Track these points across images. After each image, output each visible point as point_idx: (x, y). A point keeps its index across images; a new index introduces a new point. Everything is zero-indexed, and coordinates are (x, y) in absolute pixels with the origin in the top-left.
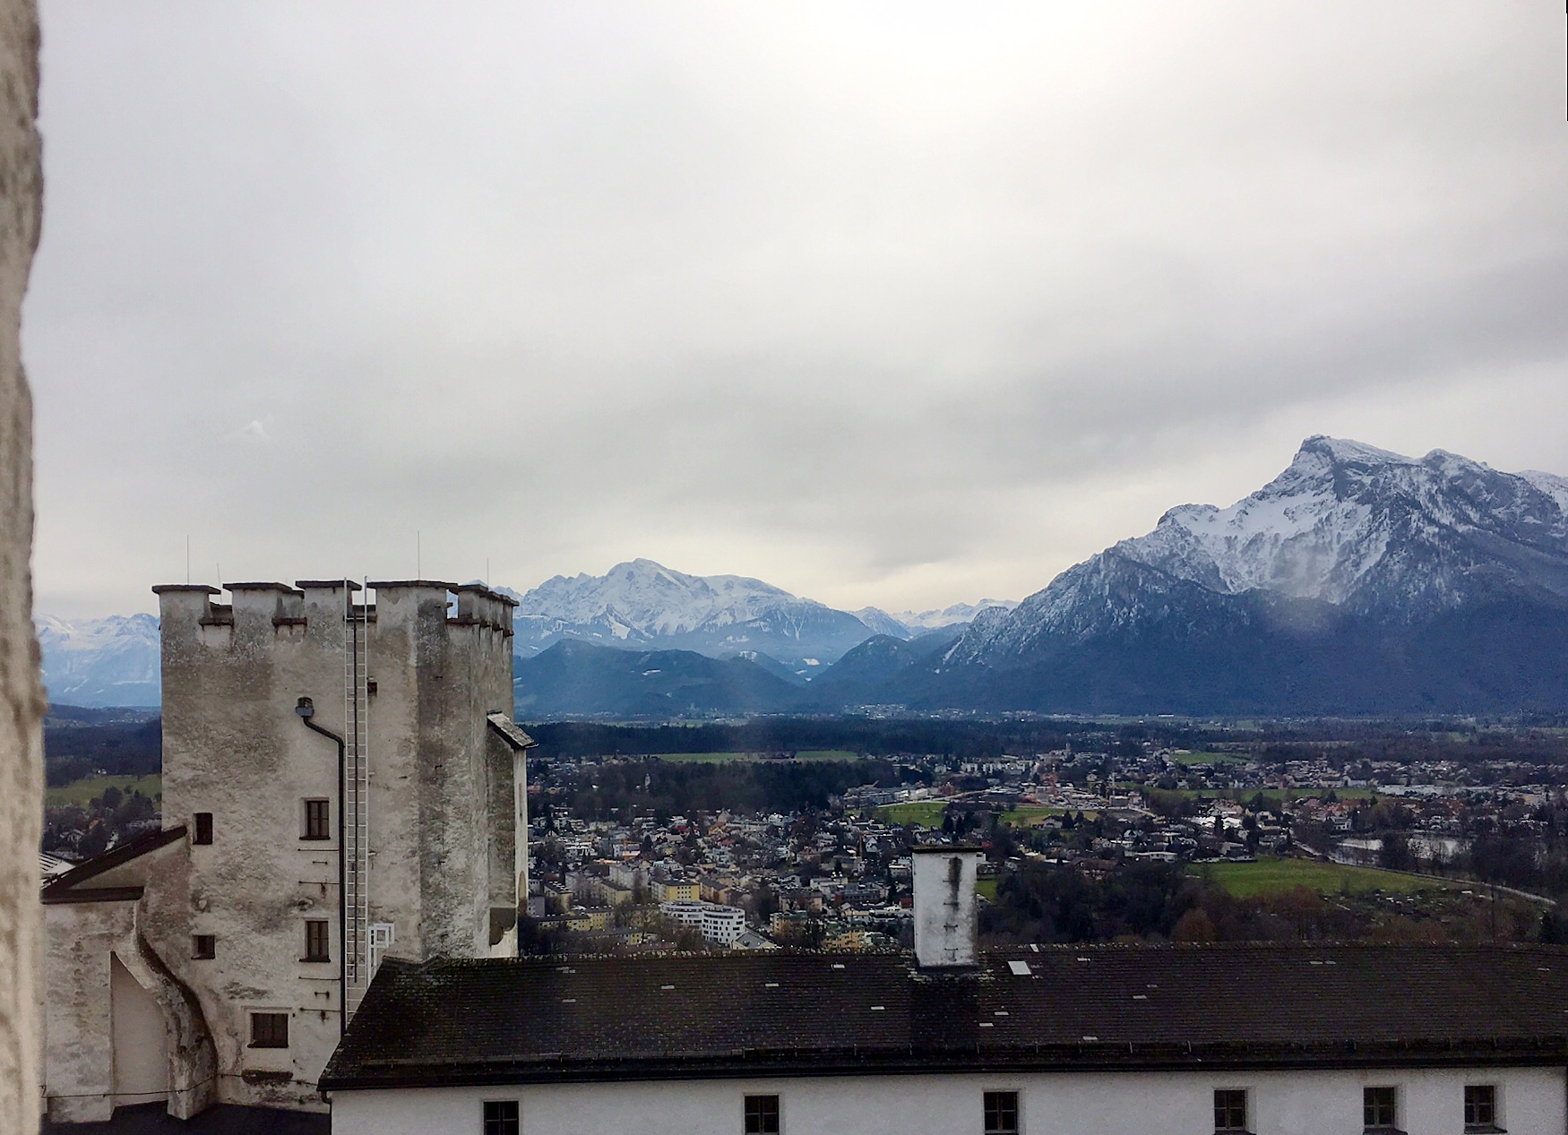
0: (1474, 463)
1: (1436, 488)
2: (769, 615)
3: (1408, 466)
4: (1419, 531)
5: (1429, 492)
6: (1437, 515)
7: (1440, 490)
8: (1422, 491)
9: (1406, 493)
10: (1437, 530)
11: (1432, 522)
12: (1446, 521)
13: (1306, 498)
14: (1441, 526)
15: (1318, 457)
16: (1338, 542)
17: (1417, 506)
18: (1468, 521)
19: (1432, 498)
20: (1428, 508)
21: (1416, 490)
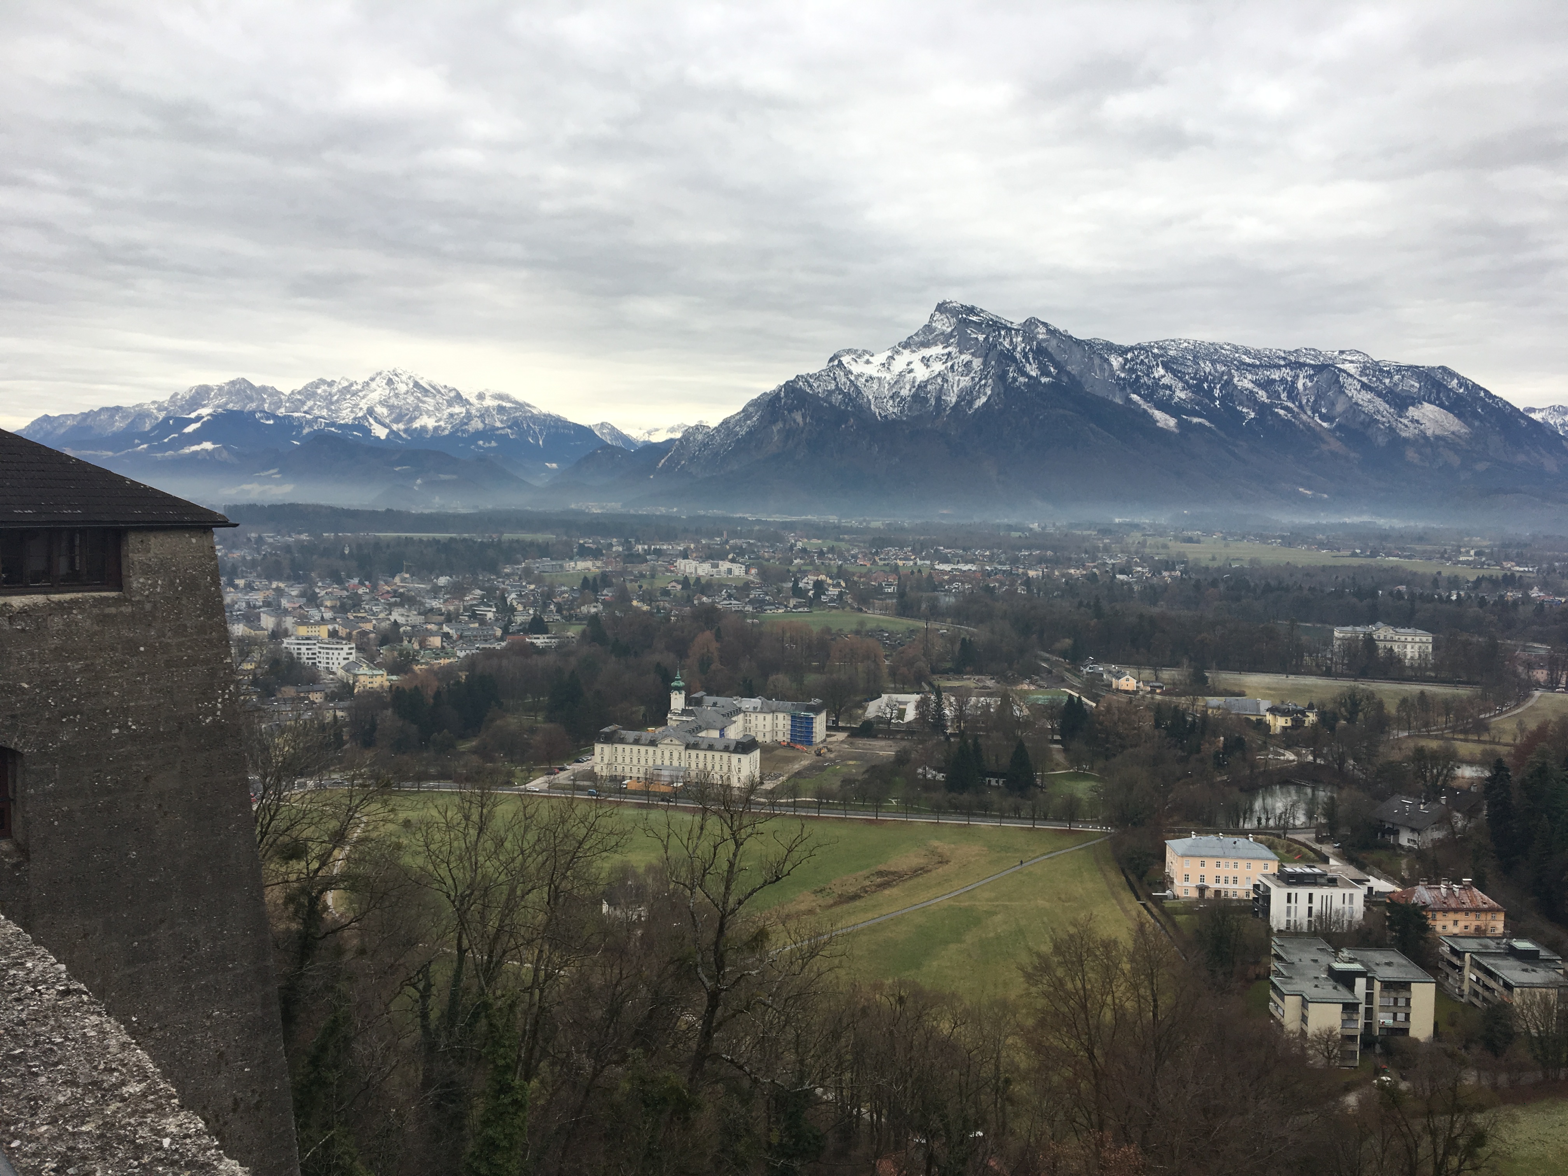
0: (1058, 330)
1: (1028, 347)
2: (515, 424)
3: (1010, 329)
4: (1015, 379)
5: (1024, 350)
6: (1028, 368)
7: (1031, 349)
8: (1019, 349)
9: (1008, 350)
10: (1027, 380)
11: (1024, 374)
12: (1034, 374)
13: (937, 350)
14: (1030, 377)
15: (947, 318)
16: (958, 386)
17: (1014, 360)
18: (1047, 373)
19: (1026, 356)
20: (1021, 362)
21: (1014, 349)
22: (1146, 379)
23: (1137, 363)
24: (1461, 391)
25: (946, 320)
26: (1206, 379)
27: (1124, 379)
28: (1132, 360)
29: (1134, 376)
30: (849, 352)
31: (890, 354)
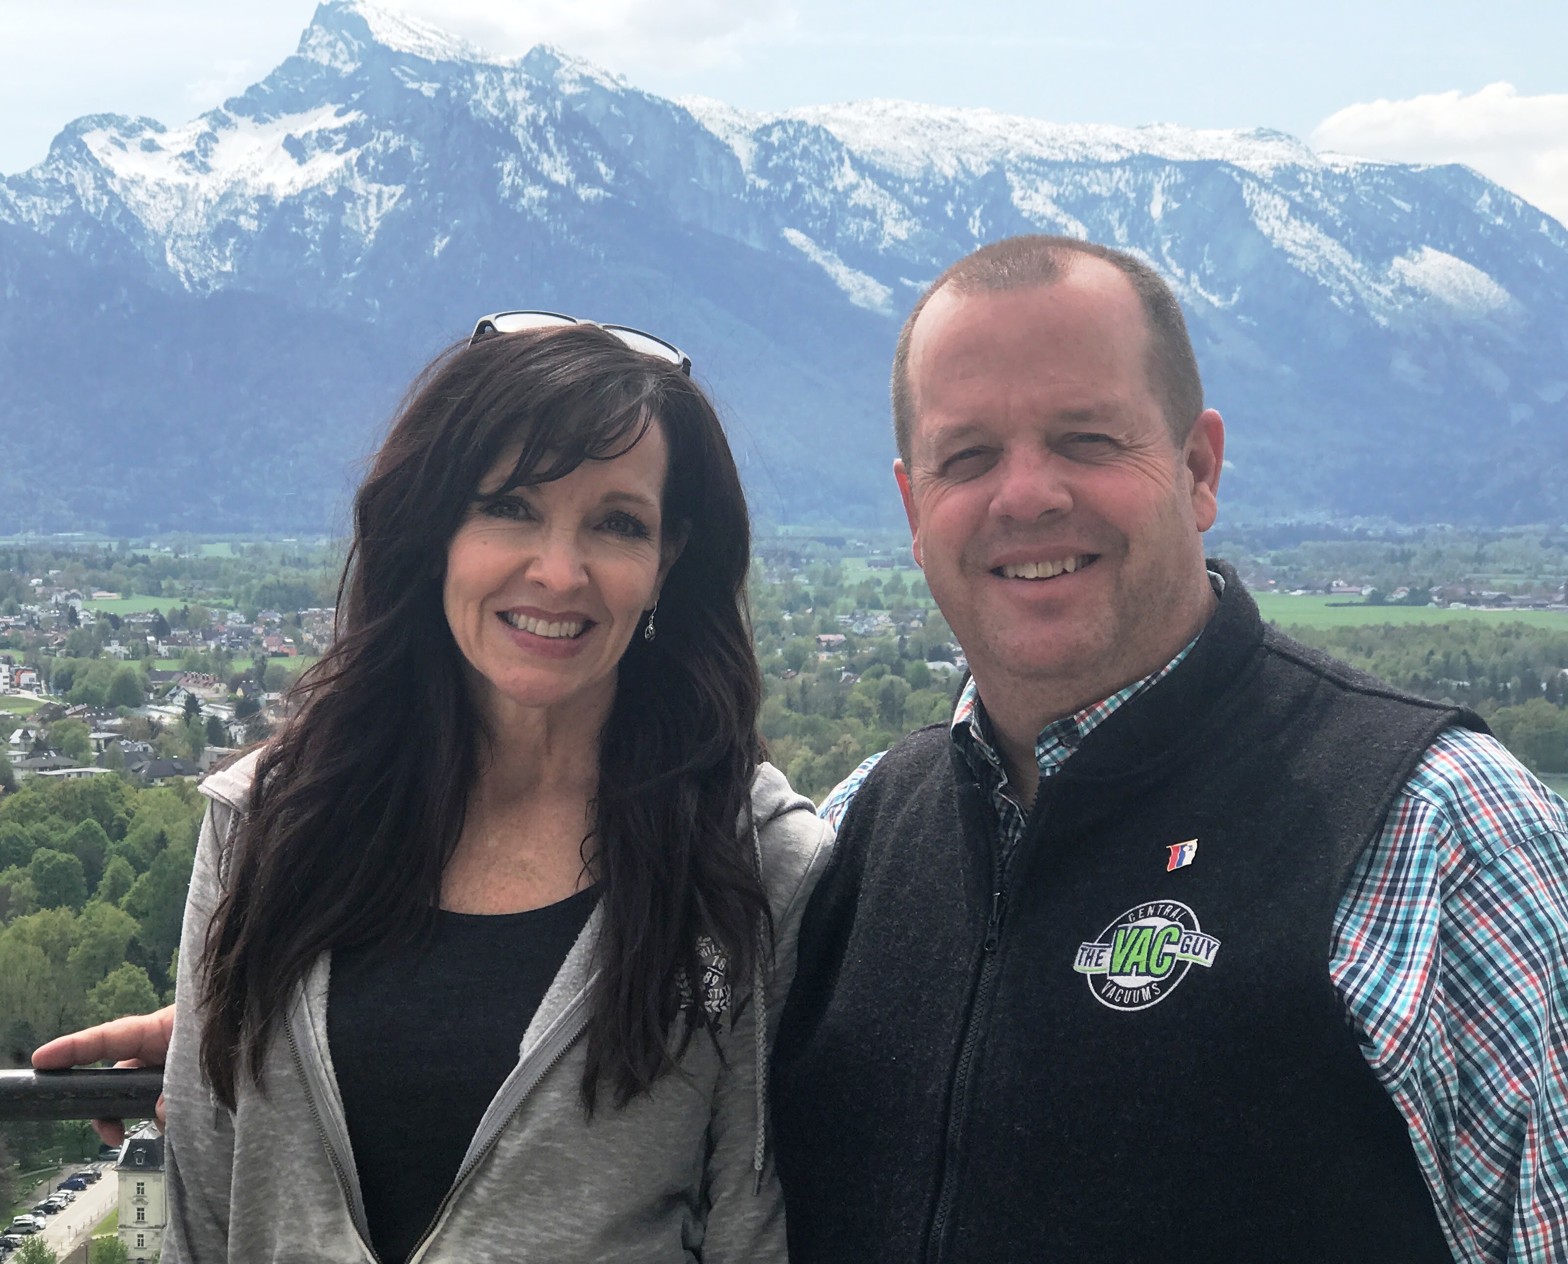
0: (607, 74)
1: (544, 114)
3: (497, 70)
4: (517, 192)
5: (532, 121)
6: (546, 165)
7: (551, 119)
8: (522, 119)
9: (496, 120)
10: (545, 193)
11: (538, 178)
12: (560, 177)
13: (324, 119)
14: (553, 187)
15: (342, 38)
16: (379, 204)
17: (513, 145)
18: (593, 179)
19: (538, 134)
20: (529, 149)
21: (512, 118)
22: (816, 192)
23: (794, 156)
24: (1499, 221)
25: (340, 45)
26: (949, 194)
27: (767, 192)
28: (783, 146)
29: (788, 186)
30: (105, 120)
31: (207, 129)
